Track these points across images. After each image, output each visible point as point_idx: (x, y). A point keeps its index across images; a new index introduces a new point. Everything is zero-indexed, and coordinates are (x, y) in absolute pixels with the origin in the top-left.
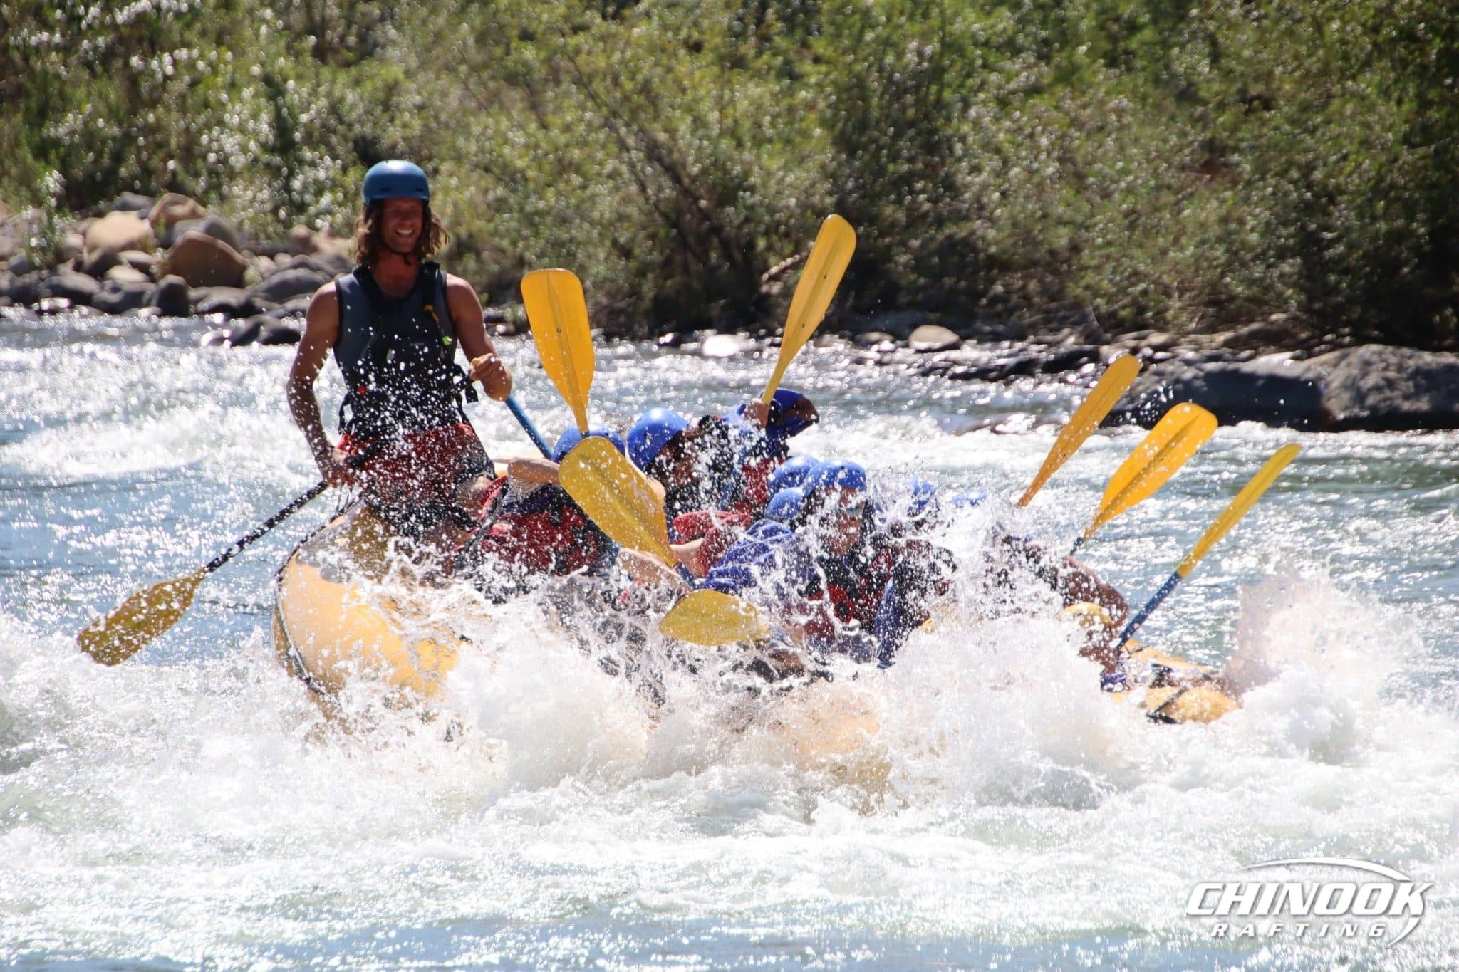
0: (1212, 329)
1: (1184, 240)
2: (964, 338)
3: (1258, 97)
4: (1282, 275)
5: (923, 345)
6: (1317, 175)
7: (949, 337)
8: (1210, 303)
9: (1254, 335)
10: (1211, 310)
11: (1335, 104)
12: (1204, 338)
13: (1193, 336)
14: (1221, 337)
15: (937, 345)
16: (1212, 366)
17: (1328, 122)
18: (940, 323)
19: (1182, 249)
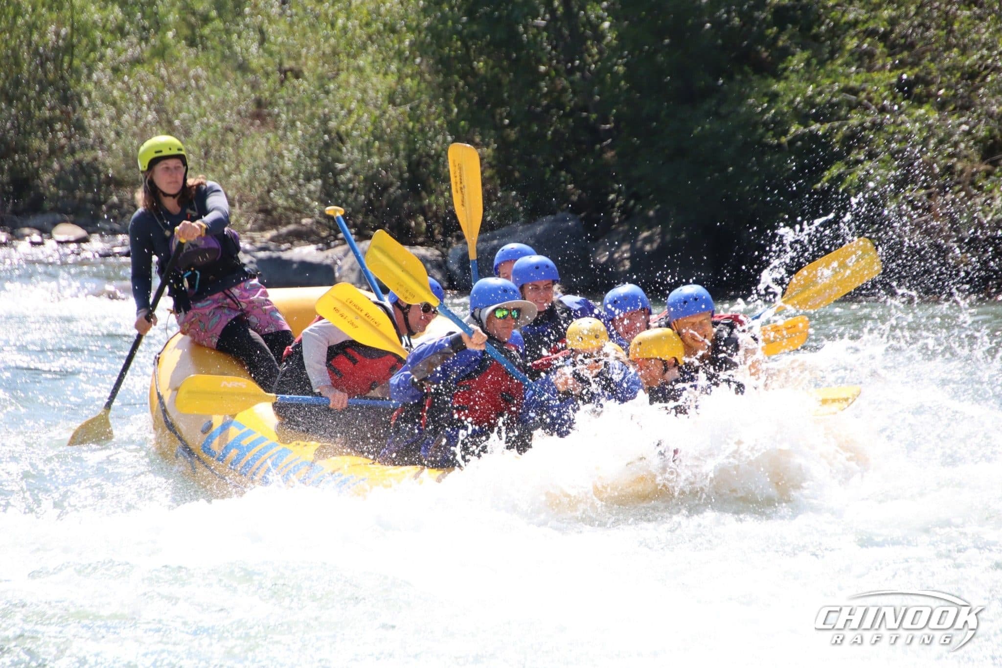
0: (262, 229)
1: (242, 167)
2: (90, 233)
3: (291, 70)
4: (309, 192)
5: (62, 238)
6: (332, 124)
7: (80, 232)
8: (261, 211)
9: (290, 233)
10: (261, 216)
11: (343, 76)
12: (257, 235)
13: (249, 234)
14: (269, 234)
15: (72, 238)
16: (262, 255)
17: (339, 87)
18: (74, 223)
19: (241, 173)
